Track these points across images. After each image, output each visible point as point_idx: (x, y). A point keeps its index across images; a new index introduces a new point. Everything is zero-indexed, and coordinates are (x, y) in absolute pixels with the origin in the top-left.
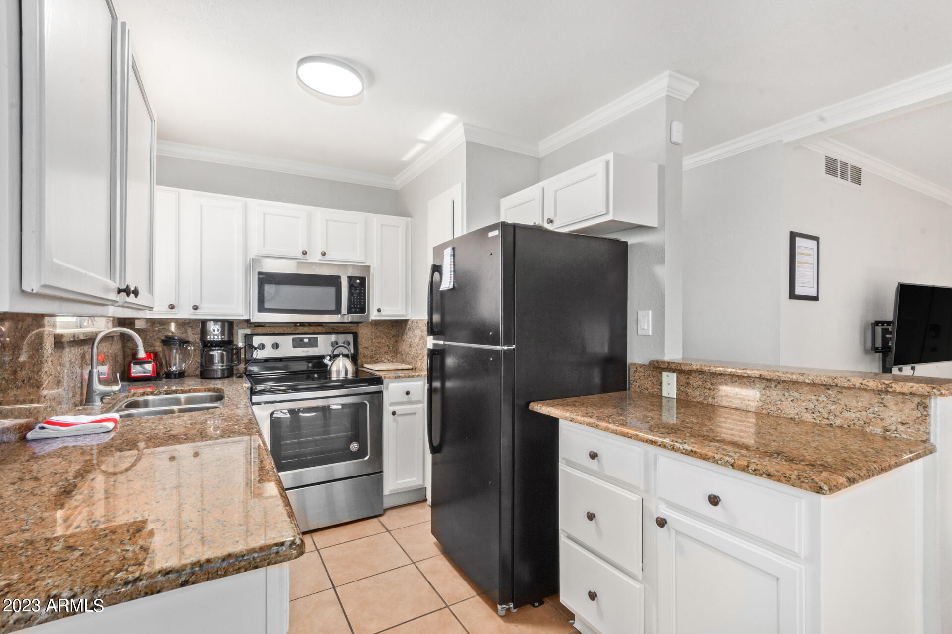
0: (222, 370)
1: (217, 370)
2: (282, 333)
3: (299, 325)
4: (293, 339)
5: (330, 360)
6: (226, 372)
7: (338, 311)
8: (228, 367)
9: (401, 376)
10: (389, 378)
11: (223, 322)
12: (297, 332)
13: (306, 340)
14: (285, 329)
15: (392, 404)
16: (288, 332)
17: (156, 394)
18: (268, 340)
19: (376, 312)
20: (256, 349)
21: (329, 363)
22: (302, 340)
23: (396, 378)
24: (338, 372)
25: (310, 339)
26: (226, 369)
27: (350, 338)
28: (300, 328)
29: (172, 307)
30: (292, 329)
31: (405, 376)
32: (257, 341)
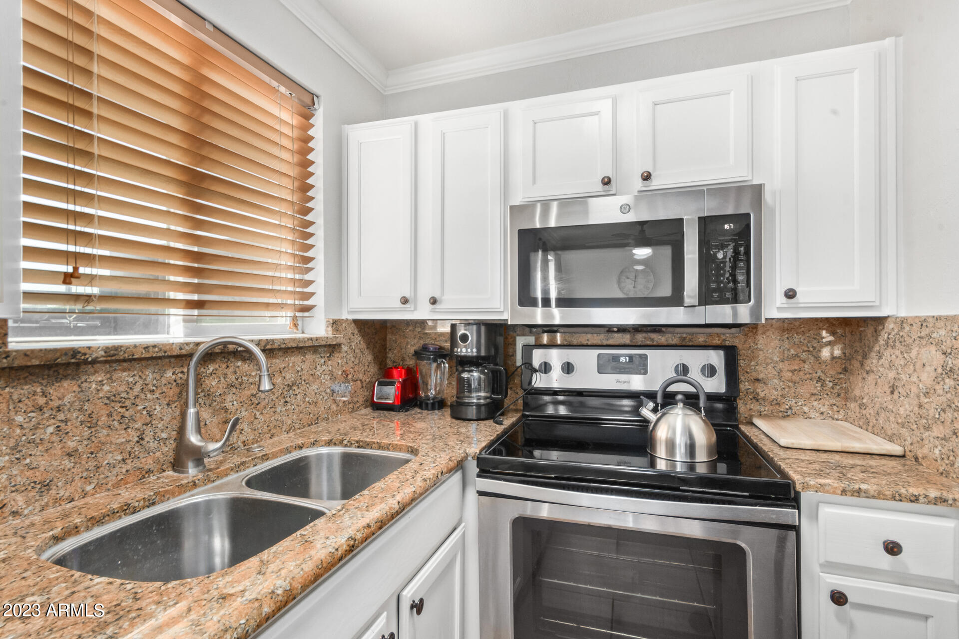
0: (479, 406)
1: (469, 404)
2: (585, 343)
3: (615, 329)
4: (599, 355)
5: (655, 410)
6: (483, 408)
7: (676, 299)
8: (488, 400)
9: (866, 492)
10: (820, 488)
11: (479, 323)
12: (611, 342)
13: (622, 359)
14: (589, 336)
15: (831, 567)
16: (595, 342)
17: (346, 446)
18: (556, 357)
19: (781, 300)
20: (536, 371)
21: (652, 417)
22: (616, 358)
23: (844, 492)
24: (671, 446)
25: (631, 357)
26: (484, 405)
27: (716, 358)
28: (616, 335)
29: (405, 301)
30: (602, 336)
31: (879, 493)
32: (538, 358)
